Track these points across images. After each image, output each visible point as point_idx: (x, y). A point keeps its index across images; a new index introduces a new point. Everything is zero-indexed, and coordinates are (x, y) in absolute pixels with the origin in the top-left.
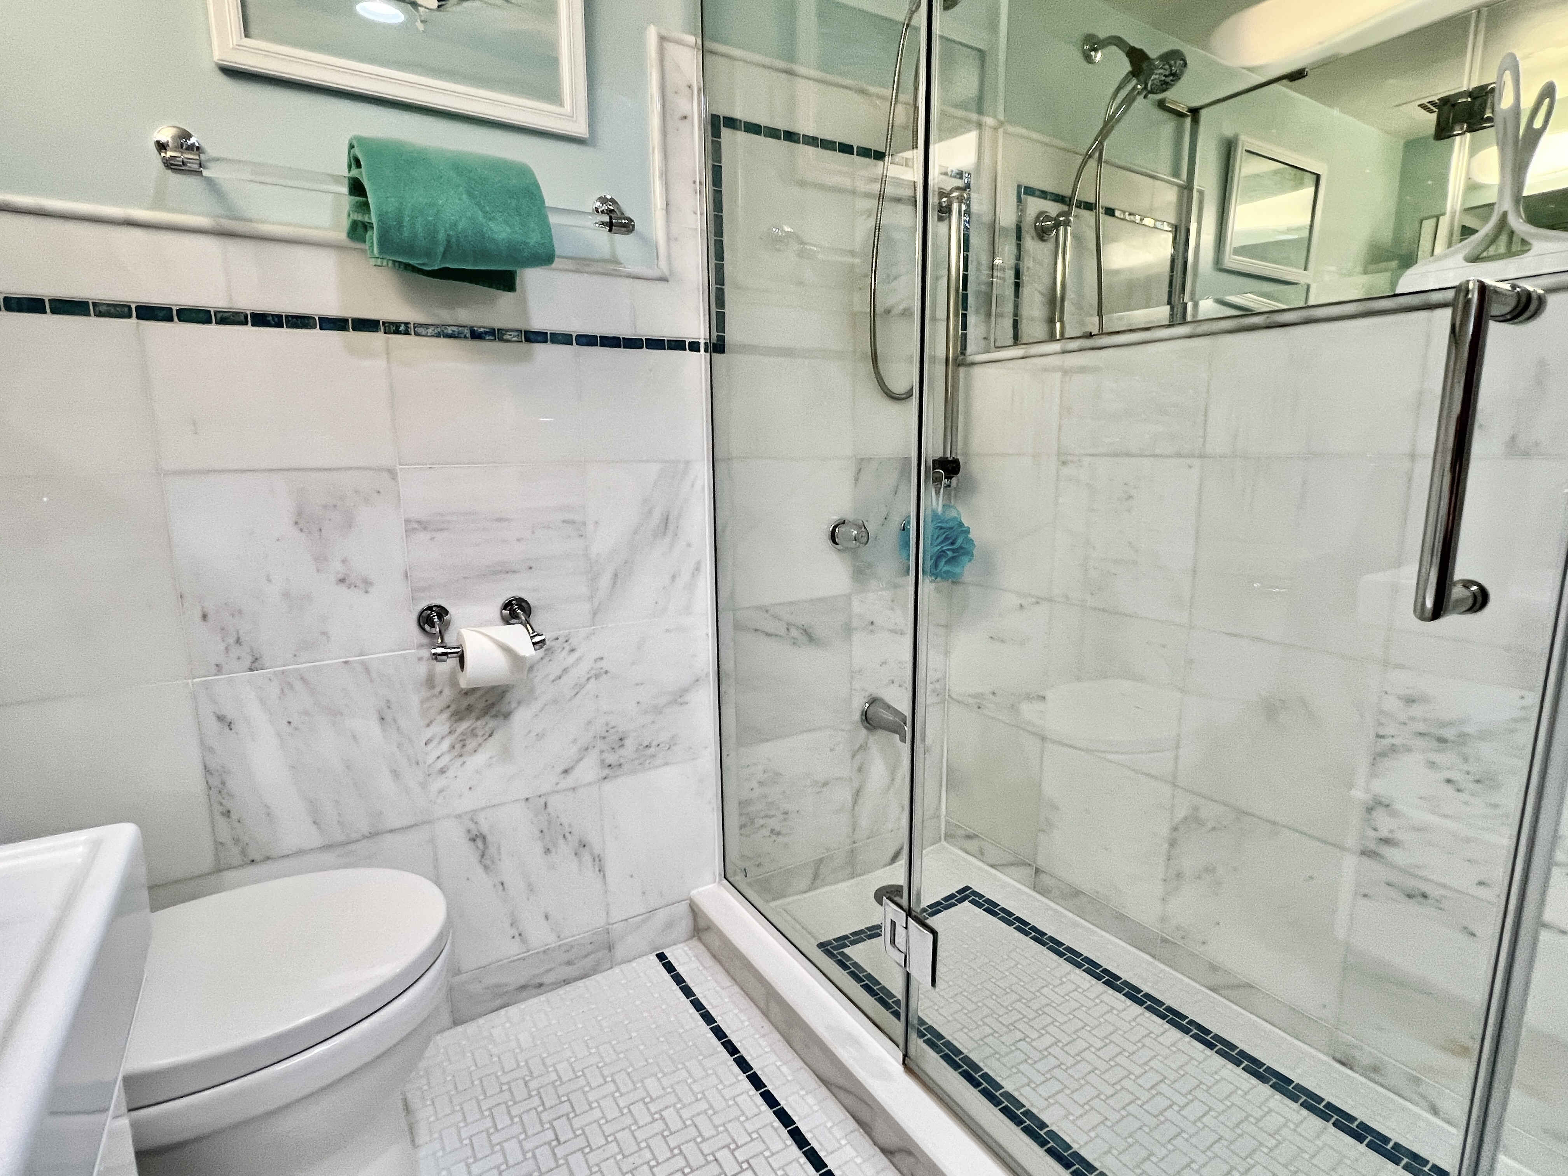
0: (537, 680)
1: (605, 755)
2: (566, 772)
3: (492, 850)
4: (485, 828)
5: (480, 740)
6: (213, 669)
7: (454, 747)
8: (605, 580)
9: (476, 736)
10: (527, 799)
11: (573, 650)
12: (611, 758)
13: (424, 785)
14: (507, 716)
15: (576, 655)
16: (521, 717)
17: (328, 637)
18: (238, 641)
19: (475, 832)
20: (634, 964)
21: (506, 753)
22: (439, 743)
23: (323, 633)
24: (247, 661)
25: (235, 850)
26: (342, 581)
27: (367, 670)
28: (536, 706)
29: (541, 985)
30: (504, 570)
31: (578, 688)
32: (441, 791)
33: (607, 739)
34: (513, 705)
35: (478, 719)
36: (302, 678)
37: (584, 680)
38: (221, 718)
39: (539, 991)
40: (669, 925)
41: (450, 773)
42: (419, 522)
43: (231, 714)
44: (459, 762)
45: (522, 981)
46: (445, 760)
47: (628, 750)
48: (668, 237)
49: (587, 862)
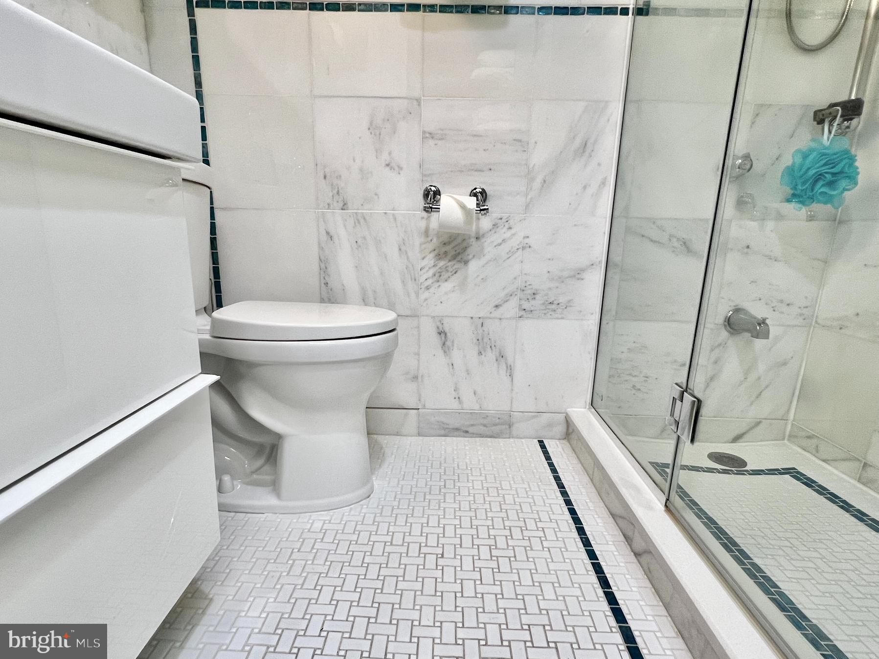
0: (486, 244)
1: (523, 302)
2: (496, 306)
3: (448, 343)
4: (447, 328)
5: (450, 274)
6: (326, 206)
7: (435, 275)
8: (537, 184)
9: (447, 271)
10: (472, 318)
11: (510, 228)
12: (526, 305)
13: (417, 294)
14: (466, 263)
15: (513, 231)
16: (474, 266)
17: (378, 198)
18: (338, 193)
19: (441, 329)
20: (523, 440)
21: (463, 285)
22: (428, 271)
23: (376, 194)
24: (341, 204)
26: (388, 165)
27: (395, 219)
28: (483, 261)
29: (467, 432)
30: (476, 169)
31: (511, 253)
32: (426, 300)
33: (525, 292)
34: (471, 257)
35: (450, 261)
36: (364, 219)
37: (515, 249)
38: (328, 233)
39: (465, 435)
40: (550, 425)
41: (432, 290)
42: (430, 134)
43: (332, 233)
44: (437, 285)
45: (457, 425)
46: (429, 282)
47: (538, 302)
49: (503, 367)
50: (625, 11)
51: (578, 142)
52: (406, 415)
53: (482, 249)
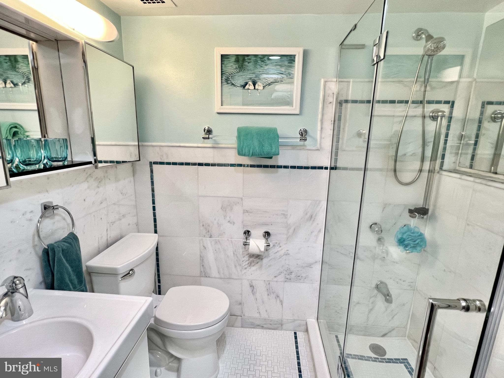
0: (270, 253)
1: (286, 275)
2: (275, 277)
3: (255, 290)
4: (254, 285)
6: (204, 236)
7: (249, 264)
8: (291, 230)
9: (254, 262)
10: (265, 281)
11: (280, 247)
12: (288, 277)
13: (241, 271)
14: (262, 259)
15: (280, 248)
16: (265, 261)
17: (225, 234)
18: (208, 231)
19: (251, 285)
20: (288, 332)
21: (261, 268)
22: (245, 262)
23: (224, 232)
24: (210, 236)
25: (203, 274)
26: (229, 222)
27: (232, 242)
28: (269, 259)
29: (263, 327)
30: (266, 224)
31: (281, 257)
32: (245, 273)
33: (287, 272)
34: (264, 257)
35: (255, 258)
36: (219, 241)
37: (283, 255)
38: (204, 246)
40: (300, 326)
41: (247, 269)
42: (247, 211)
43: (206, 246)
44: (249, 267)
45: (258, 324)
46: (246, 266)
47: (293, 276)
48: (321, 138)
49: (278, 301)
50: (326, 168)
51: (309, 215)
52: (237, 318)
53: (269, 255)
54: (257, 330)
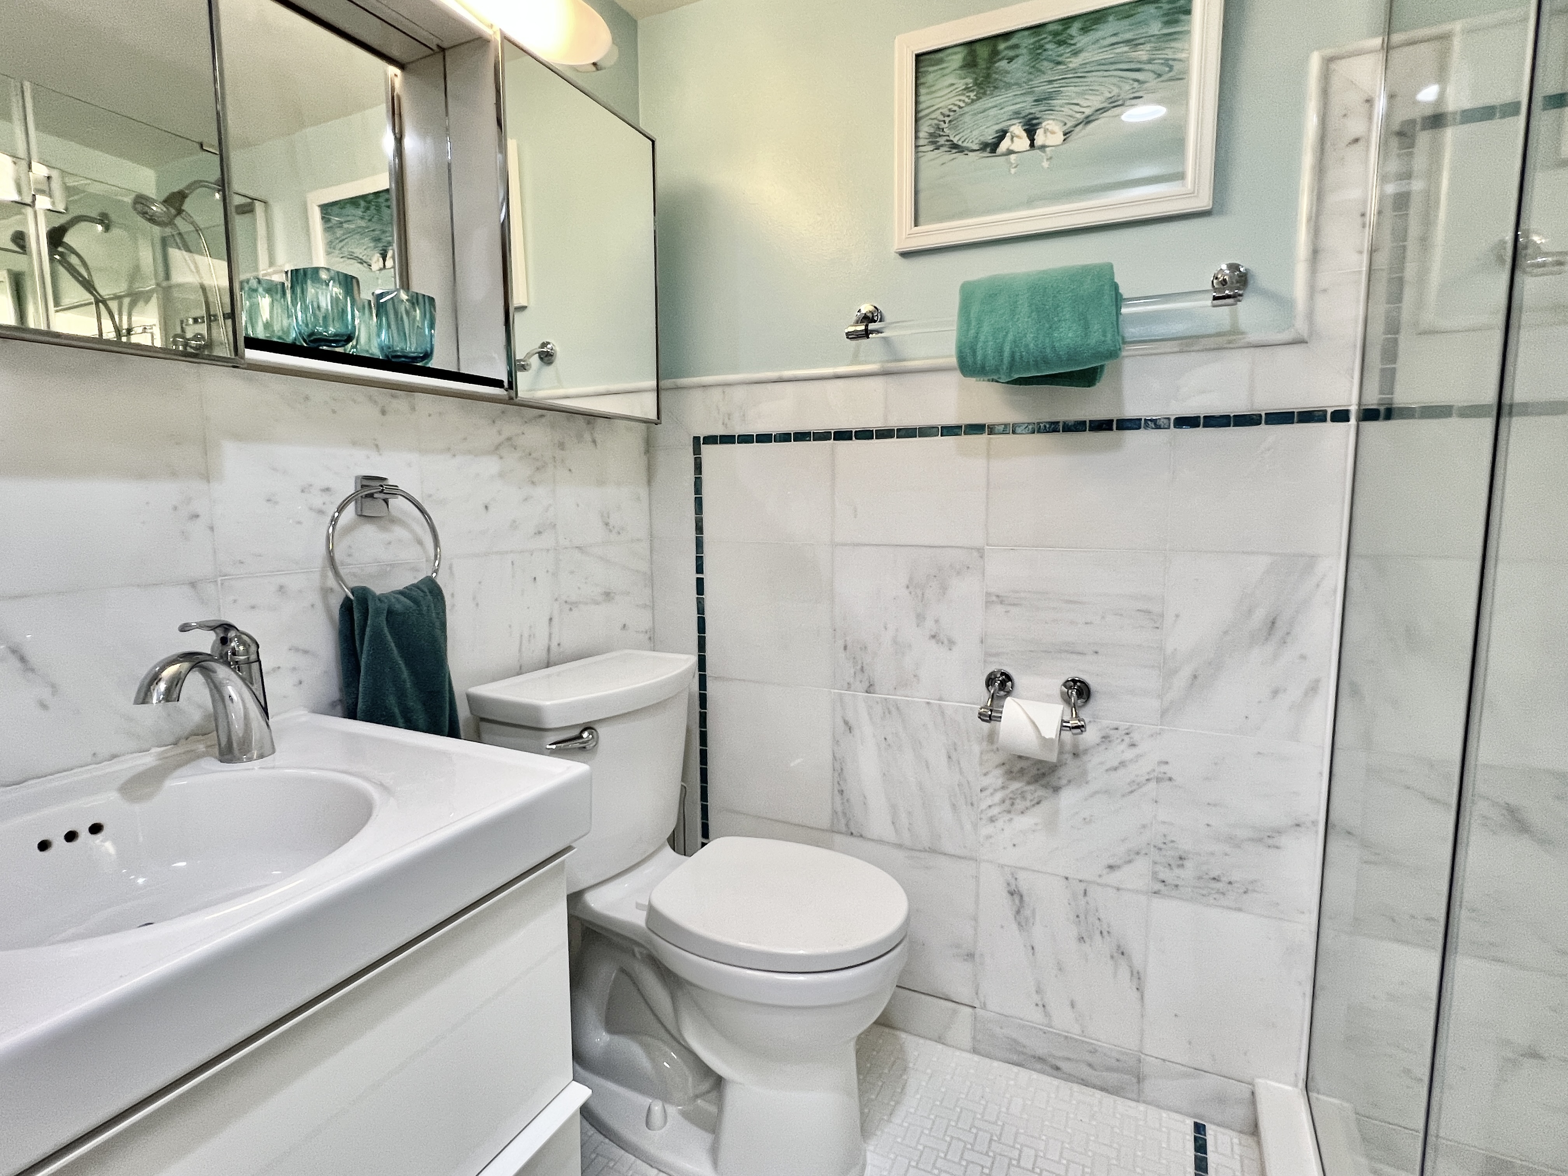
0: (1090, 766)
1: (1159, 868)
2: (1111, 867)
3: (1027, 912)
4: (1024, 887)
5: (1028, 804)
6: (846, 685)
7: (1004, 802)
8: (1181, 680)
9: (1024, 798)
10: (1067, 879)
11: (1133, 745)
12: (1165, 874)
13: (975, 826)
14: (1056, 789)
16: (1068, 798)
17: (918, 680)
18: (862, 669)
19: (1013, 887)
20: (1164, 1114)
21: (1051, 824)
22: (992, 794)
23: (915, 676)
24: (866, 685)
25: (843, 821)
26: (933, 637)
27: (943, 713)
28: (1086, 790)
29: (1058, 1068)
30: (1072, 650)
31: (1135, 787)
32: (989, 837)
33: (1164, 853)
34: (1064, 781)
35: (1029, 783)
36: (898, 708)
37: (1143, 779)
38: (846, 723)
39: (1055, 1073)
40: (1221, 1100)
41: (1000, 824)
42: (998, 596)
43: (852, 722)
44: (1007, 817)
45: (1040, 1052)
46: (995, 811)
47: (1188, 873)
48: (1312, 290)
49: (1124, 972)
50: (1341, 416)
51: (1260, 615)
52: (955, 1012)
53: (1084, 773)
54: (1035, 1075)
